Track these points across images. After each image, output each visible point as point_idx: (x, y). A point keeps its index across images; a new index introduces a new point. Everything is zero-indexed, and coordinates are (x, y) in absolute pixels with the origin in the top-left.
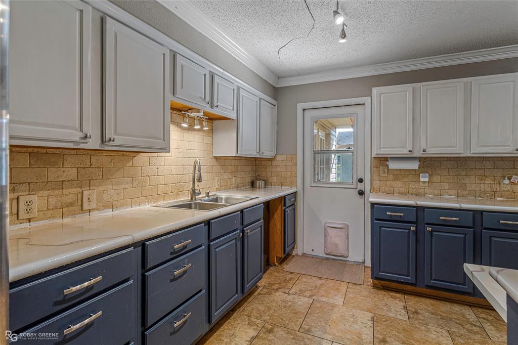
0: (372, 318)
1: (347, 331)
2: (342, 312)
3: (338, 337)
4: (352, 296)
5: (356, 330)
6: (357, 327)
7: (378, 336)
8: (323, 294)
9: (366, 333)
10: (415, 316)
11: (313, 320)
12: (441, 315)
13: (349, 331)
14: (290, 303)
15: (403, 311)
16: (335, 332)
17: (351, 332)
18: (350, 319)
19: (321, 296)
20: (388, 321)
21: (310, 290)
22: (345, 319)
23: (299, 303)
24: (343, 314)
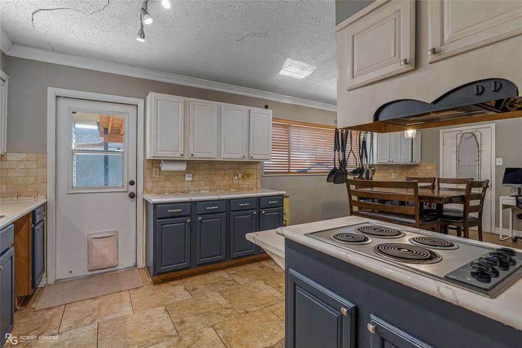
0: (165, 310)
1: (148, 332)
2: (136, 319)
3: (143, 342)
4: (137, 300)
5: (156, 327)
6: (156, 324)
7: (177, 320)
8: (106, 313)
9: (166, 324)
10: (195, 292)
11: (109, 342)
12: (210, 283)
13: (151, 331)
14: (67, 342)
15: (186, 293)
16: (138, 340)
17: (153, 331)
18: (147, 321)
19: (106, 315)
20: (178, 305)
21: (88, 316)
22: (142, 323)
23: (82, 335)
24: (137, 320)
